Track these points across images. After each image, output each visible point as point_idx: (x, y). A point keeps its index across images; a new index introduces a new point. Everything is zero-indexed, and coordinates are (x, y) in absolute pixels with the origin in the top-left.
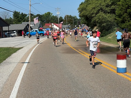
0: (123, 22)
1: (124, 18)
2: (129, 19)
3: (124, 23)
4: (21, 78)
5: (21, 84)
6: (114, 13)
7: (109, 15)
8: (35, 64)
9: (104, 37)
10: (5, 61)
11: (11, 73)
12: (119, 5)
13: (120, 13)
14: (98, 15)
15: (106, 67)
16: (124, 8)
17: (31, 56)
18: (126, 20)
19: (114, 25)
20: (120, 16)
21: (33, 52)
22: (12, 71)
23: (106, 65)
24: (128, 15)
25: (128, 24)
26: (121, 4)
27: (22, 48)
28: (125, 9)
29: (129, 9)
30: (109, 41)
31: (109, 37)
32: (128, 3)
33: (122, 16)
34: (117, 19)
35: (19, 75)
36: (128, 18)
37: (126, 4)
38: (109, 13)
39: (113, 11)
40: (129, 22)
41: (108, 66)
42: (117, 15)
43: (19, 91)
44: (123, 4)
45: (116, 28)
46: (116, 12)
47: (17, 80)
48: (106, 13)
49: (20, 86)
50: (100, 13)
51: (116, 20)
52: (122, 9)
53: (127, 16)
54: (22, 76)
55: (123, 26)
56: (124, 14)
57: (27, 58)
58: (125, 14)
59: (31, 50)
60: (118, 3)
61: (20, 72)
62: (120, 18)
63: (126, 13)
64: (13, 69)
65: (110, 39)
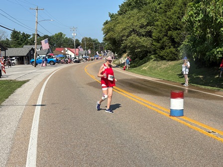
0: (162, 48)
1: (163, 42)
2: (170, 44)
3: (164, 49)
4: (38, 124)
5: (39, 133)
6: (150, 36)
7: (144, 38)
8: (53, 104)
9: (138, 68)
10: (8, 99)
11: (20, 117)
12: (157, 25)
13: (159, 37)
14: (129, 38)
15: (152, 108)
16: (163, 29)
17: (44, 92)
18: (166, 46)
19: (150, 52)
20: (158, 40)
21: (46, 87)
22: (21, 114)
23: (151, 106)
24: (169, 39)
25: (168, 51)
26: (160, 25)
27: (28, 81)
28: (165, 31)
29: (171, 30)
30: (144, 73)
31: (144, 68)
32: (169, 23)
33: (161, 40)
34: (154, 43)
35: (32, 120)
36: (168, 43)
37: (167, 25)
38: (143, 36)
39: (149, 34)
40: (170, 48)
41: (154, 107)
42: (154, 39)
43: (39, 145)
44: (163, 24)
45: (152, 56)
46: (153, 34)
47: (32, 128)
48: (140, 36)
49: (38, 137)
50: (133, 35)
51: (153, 45)
52: (161, 31)
53: (167, 41)
54: (38, 121)
55: (162, 53)
56: (163, 38)
57: (38, 95)
58: (165, 38)
59: (41, 84)
60: (156, 23)
61: (33, 116)
62: (159, 43)
63: (167, 36)
64: (22, 112)
65: (145, 70)
